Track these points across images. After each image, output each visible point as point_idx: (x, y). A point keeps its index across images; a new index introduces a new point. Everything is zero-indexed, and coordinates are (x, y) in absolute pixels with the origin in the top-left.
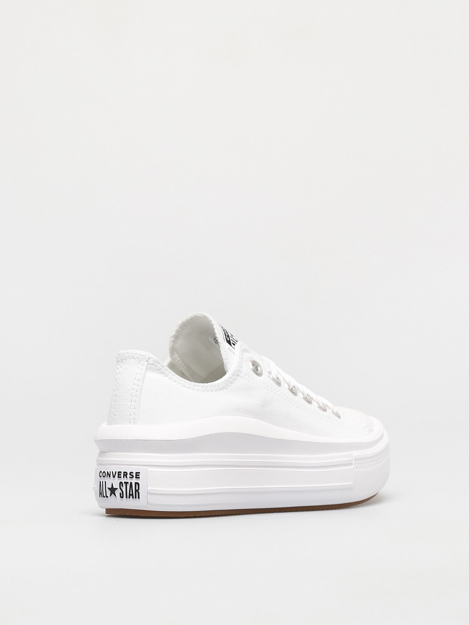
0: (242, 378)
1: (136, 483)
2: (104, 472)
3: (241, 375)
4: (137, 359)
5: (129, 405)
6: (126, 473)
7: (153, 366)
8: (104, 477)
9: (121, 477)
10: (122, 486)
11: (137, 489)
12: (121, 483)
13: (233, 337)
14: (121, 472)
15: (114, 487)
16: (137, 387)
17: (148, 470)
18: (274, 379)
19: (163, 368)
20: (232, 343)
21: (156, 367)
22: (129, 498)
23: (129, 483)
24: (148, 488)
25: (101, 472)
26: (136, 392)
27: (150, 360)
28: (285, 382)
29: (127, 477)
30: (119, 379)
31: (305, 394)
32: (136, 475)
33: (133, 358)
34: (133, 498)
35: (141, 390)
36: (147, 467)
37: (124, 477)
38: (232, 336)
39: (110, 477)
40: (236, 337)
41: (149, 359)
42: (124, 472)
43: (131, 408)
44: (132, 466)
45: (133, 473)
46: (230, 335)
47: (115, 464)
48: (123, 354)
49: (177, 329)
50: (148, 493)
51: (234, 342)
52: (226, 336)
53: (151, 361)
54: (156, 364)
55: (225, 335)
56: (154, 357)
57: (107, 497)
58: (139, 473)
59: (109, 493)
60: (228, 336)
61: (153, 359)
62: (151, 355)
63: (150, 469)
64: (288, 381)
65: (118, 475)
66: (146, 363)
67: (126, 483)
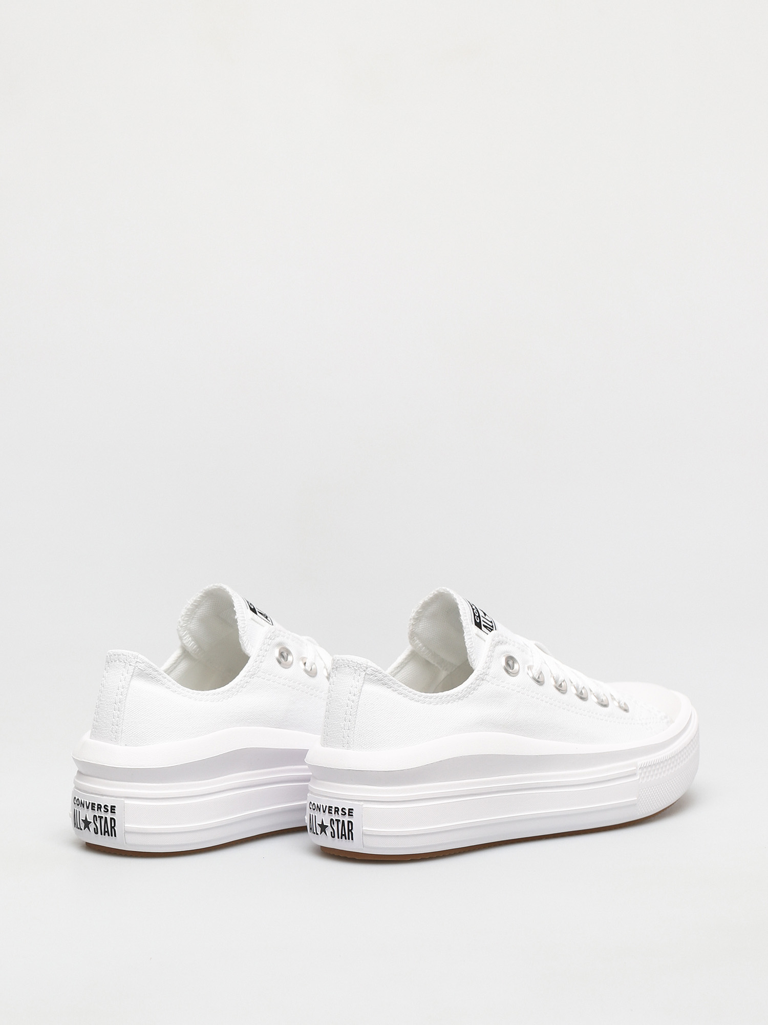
0: (489, 682)
1: (349, 822)
2: (314, 804)
3: (487, 679)
4: (353, 668)
5: (343, 726)
6: (338, 808)
7: (372, 676)
8: (314, 810)
9: (331, 813)
10: (333, 824)
11: (350, 829)
12: (332, 820)
13: (486, 617)
14: (332, 807)
15: (325, 824)
16: (352, 703)
17: (364, 806)
18: (534, 679)
19: (386, 679)
20: (484, 625)
21: (376, 678)
22: (342, 838)
23: (341, 821)
24: (364, 829)
25: (311, 803)
26: (351, 710)
27: (369, 669)
28: (551, 676)
29: (338, 814)
30: (332, 691)
31: (580, 687)
32: (349, 812)
33: (348, 666)
34: (346, 839)
35: (357, 707)
36: (362, 803)
37: (335, 814)
38: (485, 615)
39: (320, 811)
40: (492, 615)
41: (367, 668)
42: (336, 808)
43: (344, 729)
44: (344, 801)
45: (345, 809)
46: (482, 614)
47: (326, 796)
48: (338, 660)
49: (417, 610)
50: (364, 834)
51: (486, 623)
52: (476, 617)
53: (369, 671)
54: (376, 673)
55: (475, 615)
56: (374, 665)
57: (317, 834)
58: (352, 809)
59: (319, 830)
60: (479, 616)
61: (372, 668)
62: (370, 663)
63: (366, 805)
64: (555, 676)
65: (329, 810)
66: (364, 673)
67: (338, 821)
